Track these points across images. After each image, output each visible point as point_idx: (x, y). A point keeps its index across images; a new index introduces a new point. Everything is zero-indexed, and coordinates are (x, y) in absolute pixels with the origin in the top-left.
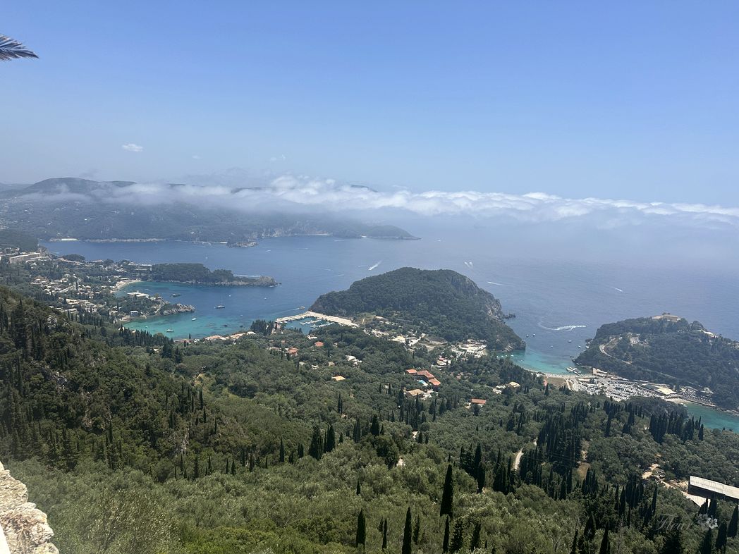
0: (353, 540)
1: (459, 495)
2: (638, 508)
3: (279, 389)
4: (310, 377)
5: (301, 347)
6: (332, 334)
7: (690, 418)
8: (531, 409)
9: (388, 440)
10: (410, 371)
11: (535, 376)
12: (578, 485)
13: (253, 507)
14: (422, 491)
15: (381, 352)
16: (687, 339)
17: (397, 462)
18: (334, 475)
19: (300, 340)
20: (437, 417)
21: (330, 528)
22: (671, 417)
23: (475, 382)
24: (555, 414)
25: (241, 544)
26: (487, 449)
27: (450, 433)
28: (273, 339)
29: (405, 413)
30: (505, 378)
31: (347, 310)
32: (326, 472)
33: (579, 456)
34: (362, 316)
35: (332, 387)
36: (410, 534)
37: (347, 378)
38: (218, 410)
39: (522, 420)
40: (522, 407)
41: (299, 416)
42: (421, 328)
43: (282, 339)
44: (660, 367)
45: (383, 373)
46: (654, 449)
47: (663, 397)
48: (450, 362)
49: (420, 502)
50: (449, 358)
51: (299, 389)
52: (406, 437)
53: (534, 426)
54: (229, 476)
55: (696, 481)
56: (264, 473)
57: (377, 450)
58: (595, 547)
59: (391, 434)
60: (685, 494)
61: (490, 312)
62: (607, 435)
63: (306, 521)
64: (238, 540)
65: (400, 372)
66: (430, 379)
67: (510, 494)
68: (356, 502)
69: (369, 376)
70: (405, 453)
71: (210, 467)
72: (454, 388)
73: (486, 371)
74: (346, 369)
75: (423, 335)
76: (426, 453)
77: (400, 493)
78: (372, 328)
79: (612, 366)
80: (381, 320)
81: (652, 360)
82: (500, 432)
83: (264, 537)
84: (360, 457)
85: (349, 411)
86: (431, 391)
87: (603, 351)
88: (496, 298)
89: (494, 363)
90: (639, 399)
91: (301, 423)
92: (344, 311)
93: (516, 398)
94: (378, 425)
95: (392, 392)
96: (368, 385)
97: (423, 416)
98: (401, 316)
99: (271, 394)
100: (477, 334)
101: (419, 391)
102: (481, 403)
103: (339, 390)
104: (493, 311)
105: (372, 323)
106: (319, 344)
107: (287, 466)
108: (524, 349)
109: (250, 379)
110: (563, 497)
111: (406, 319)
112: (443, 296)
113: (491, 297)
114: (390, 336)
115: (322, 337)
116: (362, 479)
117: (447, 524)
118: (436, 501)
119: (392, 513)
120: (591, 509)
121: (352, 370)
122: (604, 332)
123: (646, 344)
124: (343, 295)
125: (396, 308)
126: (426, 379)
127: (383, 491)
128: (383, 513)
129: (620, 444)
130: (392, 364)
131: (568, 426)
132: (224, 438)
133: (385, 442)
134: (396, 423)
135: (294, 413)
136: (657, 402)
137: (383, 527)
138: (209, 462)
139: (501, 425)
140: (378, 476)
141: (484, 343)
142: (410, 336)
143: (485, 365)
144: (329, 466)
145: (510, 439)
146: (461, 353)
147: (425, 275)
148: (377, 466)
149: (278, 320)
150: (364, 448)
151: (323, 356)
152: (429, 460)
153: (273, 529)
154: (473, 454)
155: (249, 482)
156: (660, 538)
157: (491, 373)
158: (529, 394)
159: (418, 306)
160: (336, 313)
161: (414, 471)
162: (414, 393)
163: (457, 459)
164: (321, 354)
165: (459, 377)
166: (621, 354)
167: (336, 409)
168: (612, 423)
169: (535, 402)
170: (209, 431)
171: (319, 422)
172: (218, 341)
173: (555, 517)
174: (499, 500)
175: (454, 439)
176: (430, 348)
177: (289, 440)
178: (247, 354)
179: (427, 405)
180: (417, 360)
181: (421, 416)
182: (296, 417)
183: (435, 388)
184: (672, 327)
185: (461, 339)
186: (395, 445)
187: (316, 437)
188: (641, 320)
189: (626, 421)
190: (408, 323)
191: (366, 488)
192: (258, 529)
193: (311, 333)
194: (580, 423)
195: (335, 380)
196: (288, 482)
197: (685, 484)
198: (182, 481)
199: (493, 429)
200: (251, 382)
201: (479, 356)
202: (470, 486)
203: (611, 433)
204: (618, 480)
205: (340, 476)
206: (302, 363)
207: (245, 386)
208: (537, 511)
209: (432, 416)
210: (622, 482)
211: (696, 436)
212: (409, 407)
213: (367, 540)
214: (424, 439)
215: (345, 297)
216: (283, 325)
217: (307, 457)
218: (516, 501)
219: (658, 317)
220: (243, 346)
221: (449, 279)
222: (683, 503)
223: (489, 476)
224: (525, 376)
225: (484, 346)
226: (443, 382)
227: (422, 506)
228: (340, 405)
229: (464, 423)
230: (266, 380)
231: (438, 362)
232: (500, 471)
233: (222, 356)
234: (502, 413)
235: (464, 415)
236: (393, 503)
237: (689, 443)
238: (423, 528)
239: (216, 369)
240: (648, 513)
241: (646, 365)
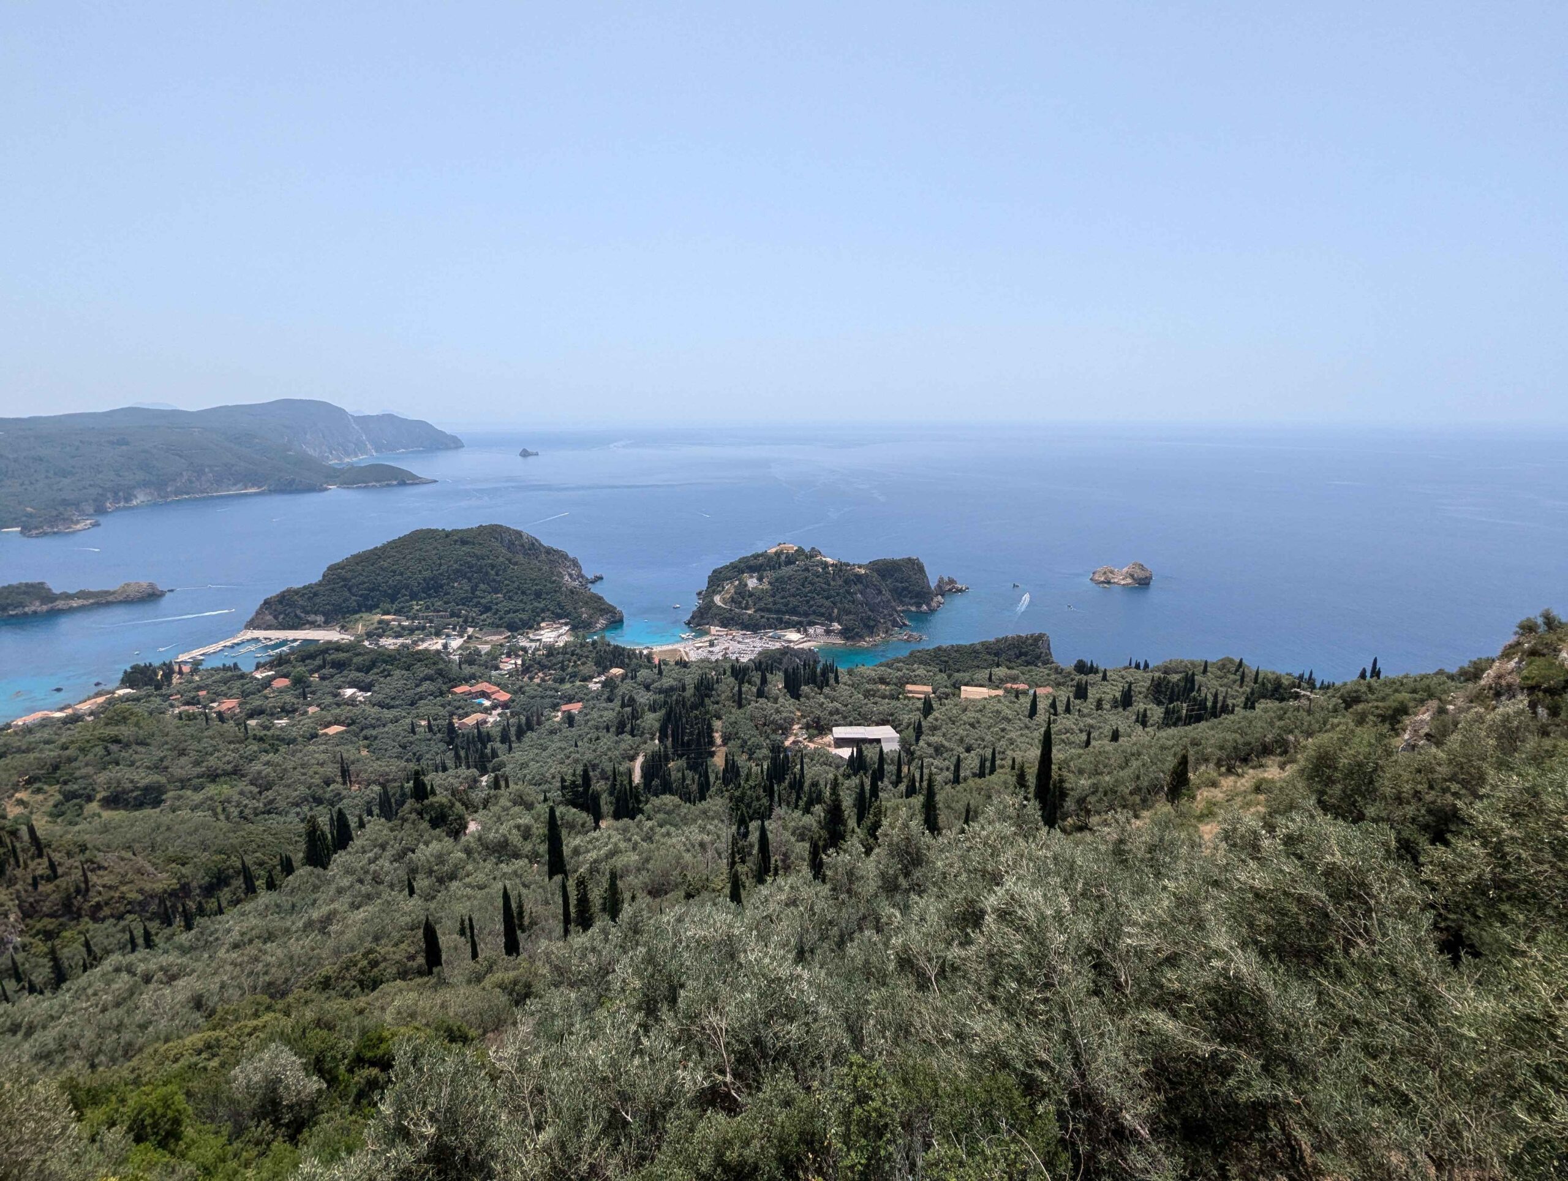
0: (420, 966)
1: (571, 842)
2: (787, 782)
3: (213, 777)
4: (274, 742)
5: (245, 694)
6: (303, 660)
7: (823, 662)
8: (644, 698)
9: (444, 800)
10: (458, 690)
11: (641, 653)
12: (717, 778)
13: (215, 987)
14: (517, 855)
15: (403, 672)
16: (807, 570)
17: (466, 828)
18: (361, 881)
19: (238, 683)
20: (514, 745)
21: (374, 964)
22: (804, 665)
23: (562, 681)
24: (674, 697)
25: (209, 1060)
26: (594, 767)
27: (537, 762)
28: (178, 692)
29: (462, 753)
30: (603, 665)
31: (324, 614)
32: (345, 882)
33: (712, 742)
34: (357, 621)
35: (322, 747)
36: (513, 922)
37: (349, 725)
38: (83, 848)
39: (635, 716)
40: (632, 700)
41: (270, 809)
42: (466, 621)
43: (199, 688)
44: (784, 609)
45: (412, 704)
46: (792, 708)
47: (792, 645)
48: (519, 662)
49: (515, 873)
50: (517, 656)
51: (256, 767)
52: (470, 787)
53: (651, 720)
54: (142, 953)
55: (840, 732)
56: (220, 923)
57: (430, 821)
58: (751, 846)
59: (447, 790)
60: (830, 749)
61: (567, 577)
62: (740, 706)
63: (328, 969)
64: (199, 1054)
65: (442, 694)
66: (493, 693)
67: (639, 817)
68: (411, 908)
69: (388, 714)
70: (476, 812)
71: (89, 951)
72: (533, 698)
73: (575, 662)
74: (345, 712)
75: (470, 630)
76: (510, 801)
77: (482, 871)
78: (380, 636)
79: (732, 619)
80: (394, 620)
81: (775, 603)
82: (607, 740)
83: (255, 1029)
84: (402, 840)
85: (364, 776)
86: (499, 711)
87: (720, 604)
88: (571, 555)
89: (585, 649)
90: (765, 653)
91: (274, 822)
92: (320, 619)
93: (624, 688)
94: (424, 784)
95: (435, 729)
96: (390, 727)
97: (493, 750)
98: (428, 608)
99: (197, 789)
100: (553, 613)
101: (479, 716)
102: (575, 708)
103: (338, 748)
104: (571, 575)
105: (376, 629)
106: (281, 683)
107: (265, 898)
108: (621, 621)
109: (143, 774)
110: (703, 798)
111: (436, 611)
112: (493, 567)
113: (565, 557)
114: (415, 643)
115: (285, 669)
116: (413, 871)
117: (564, 888)
118: (538, 863)
119: (476, 903)
120: (737, 802)
121: (356, 710)
122: (717, 580)
123: (765, 586)
124: (310, 593)
125: (414, 596)
126: (484, 695)
127: (453, 877)
128: (461, 909)
129: (757, 714)
130: (426, 685)
131: (694, 707)
132: (112, 893)
133: (442, 805)
134: (451, 772)
135: (256, 809)
136: (786, 651)
137: (467, 929)
138: (87, 944)
139: (608, 731)
140: (441, 859)
141: (566, 624)
142: (448, 636)
143: (573, 655)
144: (349, 871)
145: (623, 746)
146: (533, 645)
147: (455, 538)
148: (435, 846)
149: (182, 658)
150: (407, 826)
151: (295, 701)
152: (517, 809)
153: (269, 1008)
154: (579, 781)
155: (192, 948)
156: (818, 809)
157: (583, 664)
158: (639, 679)
159: (453, 587)
160: (304, 624)
161: (497, 831)
162: (471, 720)
163: (556, 794)
164: (288, 698)
165: (537, 680)
166: (740, 602)
167: (339, 780)
168: (743, 689)
169: (647, 688)
170: (72, 890)
171: (311, 809)
172: (45, 723)
173: (700, 827)
174: (625, 830)
175: (545, 769)
176: (485, 648)
177: (258, 854)
178: (125, 731)
179: (496, 732)
180: (467, 670)
181: (488, 751)
182: (264, 813)
183: (505, 705)
184: (790, 560)
185: (531, 624)
186: (458, 804)
187: (313, 835)
188: (756, 557)
189: (758, 682)
190: (442, 617)
191: (422, 883)
192: (237, 1019)
193: (258, 667)
194: (707, 700)
195: (326, 734)
196: (275, 922)
197: (829, 739)
198: (28, 1001)
199: (598, 738)
200: (145, 778)
201: (562, 644)
202: (583, 825)
203: (744, 702)
204: (761, 756)
205: (373, 879)
206: (252, 723)
207: (137, 788)
208: (676, 826)
209: (507, 746)
210: (765, 758)
211: (832, 681)
212: (468, 743)
213: (444, 957)
214: (503, 783)
215: (316, 594)
216: (196, 664)
217: (303, 871)
218: (649, 824)
219: (774, 550)
220: (112, 718)
221: (497, 539)
222: (829, 761)
223: (606, 804)
224: (629, 657)
225: (567, 628)
226: (515, 693)
227: (520, 877)
228: (345, 773)
229: (556, 743)
230: (183, 767)
231: (502, 666)
232: (620, 792)
233: (64, 747)
234: (606, 713)
235: (552, 732)
236: (473, 888)
237: (826, 690)
238: (527, 907)
239: (57, 775)
240: (797, 785)
241: (769, 610)
